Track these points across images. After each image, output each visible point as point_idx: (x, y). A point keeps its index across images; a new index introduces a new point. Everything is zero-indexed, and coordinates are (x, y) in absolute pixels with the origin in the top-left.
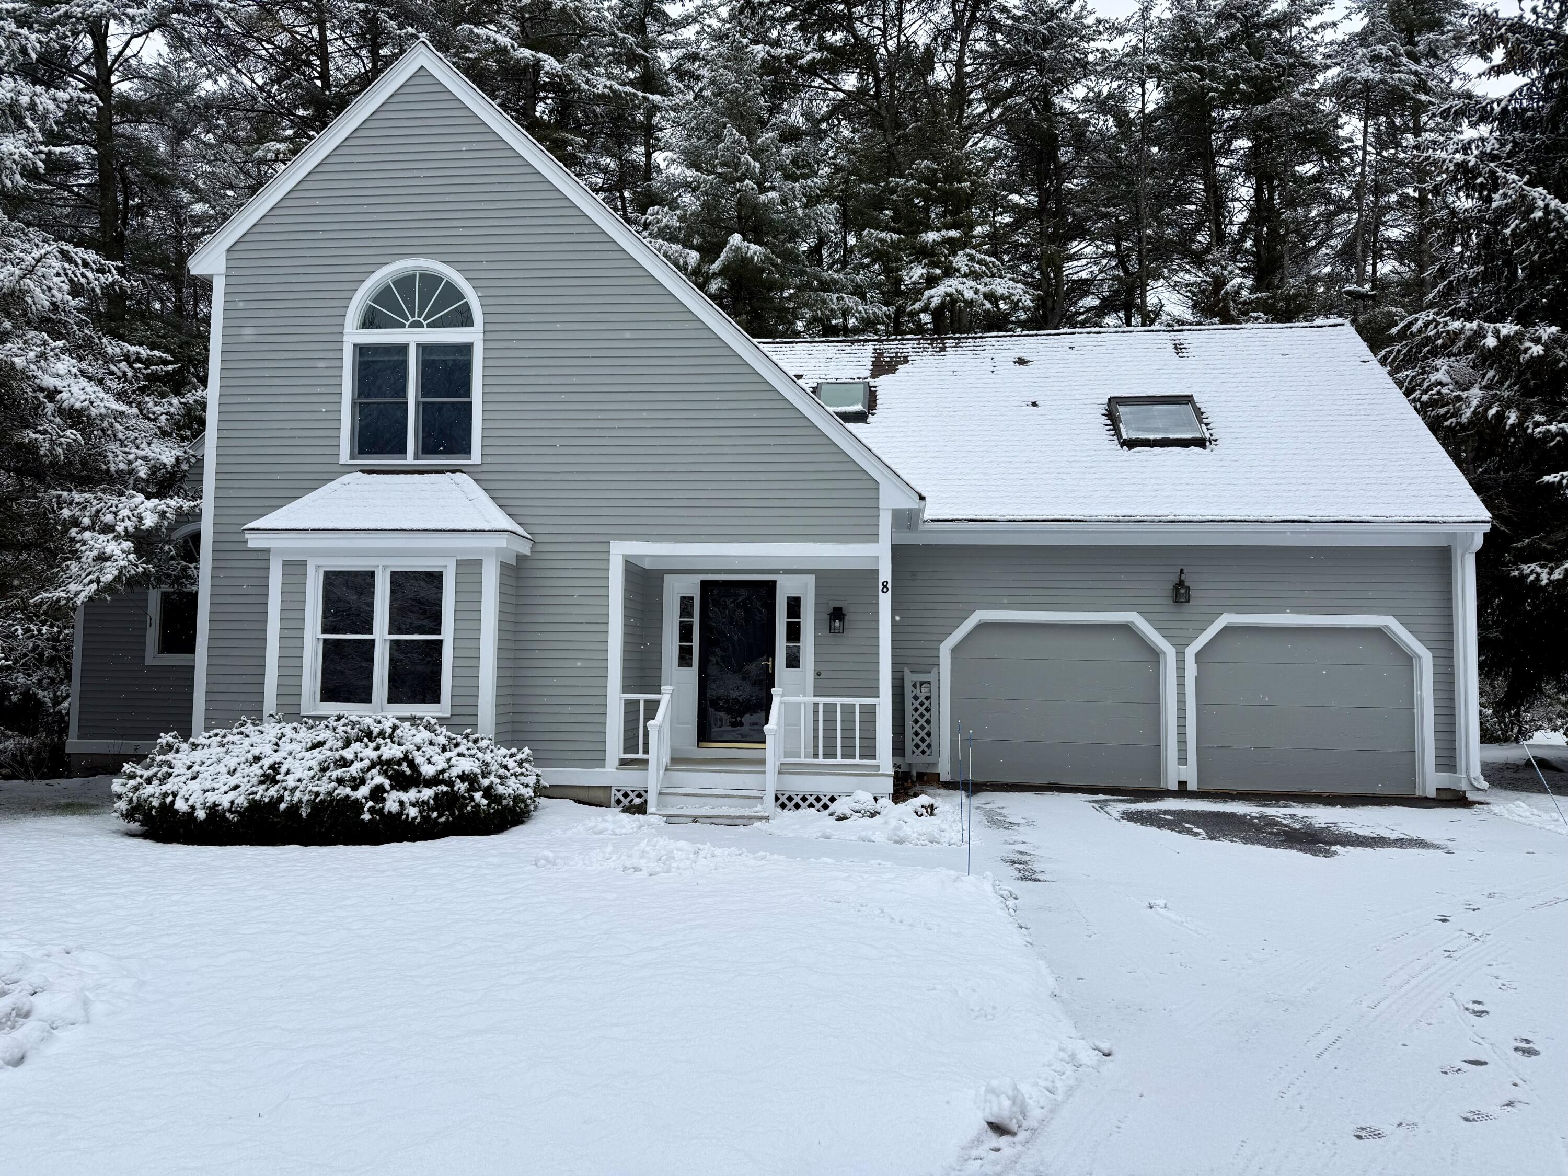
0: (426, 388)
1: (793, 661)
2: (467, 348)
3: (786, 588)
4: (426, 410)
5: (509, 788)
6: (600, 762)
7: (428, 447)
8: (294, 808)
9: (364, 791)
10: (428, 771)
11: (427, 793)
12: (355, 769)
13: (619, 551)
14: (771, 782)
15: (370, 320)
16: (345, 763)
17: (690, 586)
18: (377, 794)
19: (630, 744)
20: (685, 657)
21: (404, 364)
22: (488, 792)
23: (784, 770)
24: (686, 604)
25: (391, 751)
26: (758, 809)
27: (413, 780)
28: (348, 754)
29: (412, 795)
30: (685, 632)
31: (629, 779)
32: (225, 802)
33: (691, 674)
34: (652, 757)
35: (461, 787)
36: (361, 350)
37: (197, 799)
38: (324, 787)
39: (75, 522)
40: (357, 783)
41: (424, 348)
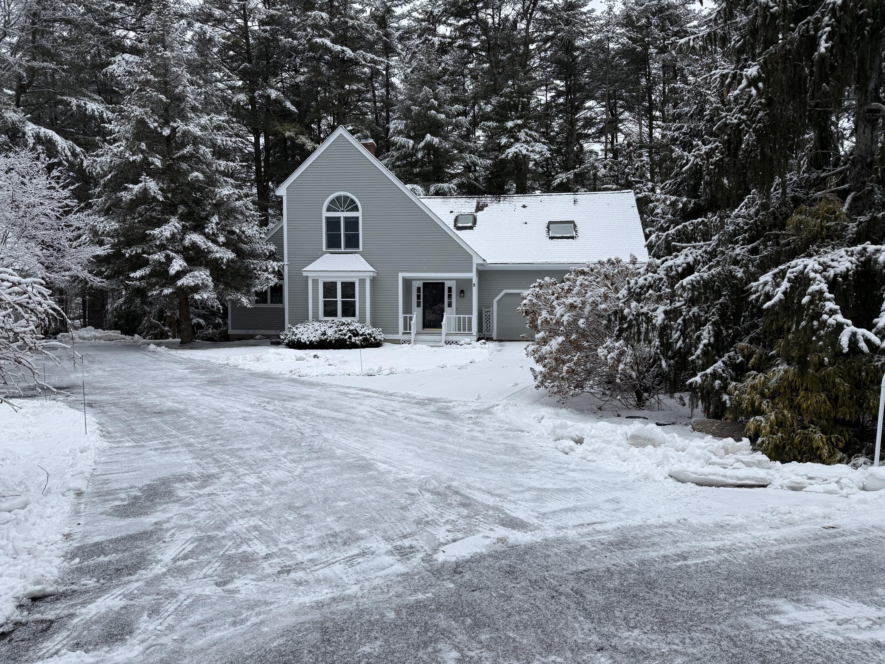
0: (346, 230)
1: (450, 305)
2: (357, 218)
3: (447, 284)
4: (346, 236)
5: (378, 337)
6: (398, 333)
7: (347, 246)
8: (331, 341)
9: (347, 337)
10: (361, 332)
11: (361, 338)
12: (344, 332)
13: (401, 275)
14: (444, 338)
15: (329, 210)
16: (341, 330)
17: (420, 284)
18: (350, 337)
19: (405, 328)
20: (418, 305)
21: (339, 222)
22: (374, 338)
23: (447, 334)
24: (419, 289)
25: (352, 328)
26: (440, 344)
27: (356, 334)
28: (342, 328)
29: (357, 338)
30: (418, 297)
31: (406, 337)
32: (314, 339)
33: (421, 309)
34: (412, 331)
35: (368, 336)
36: (328, 218)
37: (306, 339)
38: (337, 336)
39: (255, 269)
40: (345, 335)
41: (345, 218)
